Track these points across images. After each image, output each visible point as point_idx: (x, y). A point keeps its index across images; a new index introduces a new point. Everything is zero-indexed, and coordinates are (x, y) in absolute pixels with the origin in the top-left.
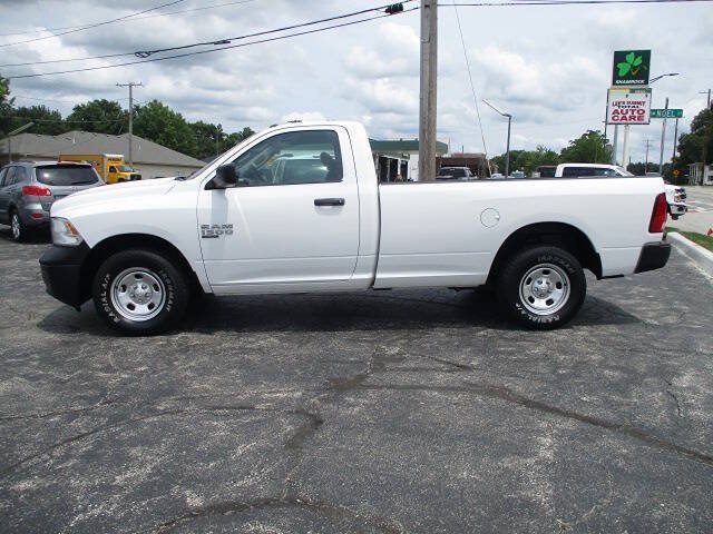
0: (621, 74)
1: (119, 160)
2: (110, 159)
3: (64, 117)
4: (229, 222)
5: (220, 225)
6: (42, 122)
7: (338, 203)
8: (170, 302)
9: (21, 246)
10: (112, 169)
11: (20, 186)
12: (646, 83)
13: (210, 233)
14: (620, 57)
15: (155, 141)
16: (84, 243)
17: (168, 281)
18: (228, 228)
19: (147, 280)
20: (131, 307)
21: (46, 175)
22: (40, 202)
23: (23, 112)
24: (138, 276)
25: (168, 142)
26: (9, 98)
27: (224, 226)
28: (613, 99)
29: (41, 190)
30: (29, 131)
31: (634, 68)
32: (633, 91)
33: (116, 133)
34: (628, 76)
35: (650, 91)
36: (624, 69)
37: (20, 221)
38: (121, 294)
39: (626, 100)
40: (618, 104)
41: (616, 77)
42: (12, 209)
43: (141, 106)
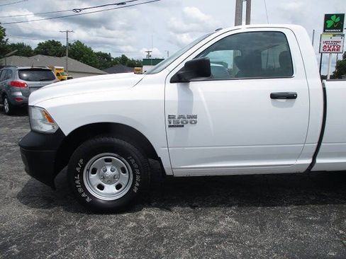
0: (328, 26)
1: (60, 69)
2: (57, 69)
3: (33, 49)
4: (194, 114)
5: (186, 116)
6: (22, 51)
7: (292, 97)
8: (137, 184)
9: (10, 118)
10: (58, 74)
11: (9, 81)
12: (342, 31)
13: (177, 122)
14: (328, 17)
15: (78, 60)
16: (59, 131)
17: (136, 166)
18: (192, 119)
19: (116, 164)
20: (101, 187)
21: (25, 75)
22: (21, 91)
23: (13, 46)
24: (107, 160)
25: (85, 61)
26: (5, 38)
27: (190, 117)
28: (323, 40)
29: (21, 84)
30: (16, 54)
31: (335, 23)
32: (334, 36)
33: (59, 56)
34: (332, 28)
35: (343, 35)
36: (330, 23)
37: (9, 102)
38: (93, 176)
39: (331, 40)
40: (326, 42)
41: (325, 28)
42: (4, 95)
43: (72, 43)
